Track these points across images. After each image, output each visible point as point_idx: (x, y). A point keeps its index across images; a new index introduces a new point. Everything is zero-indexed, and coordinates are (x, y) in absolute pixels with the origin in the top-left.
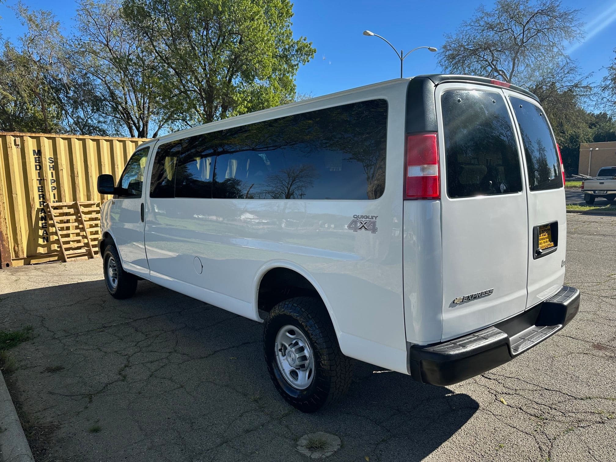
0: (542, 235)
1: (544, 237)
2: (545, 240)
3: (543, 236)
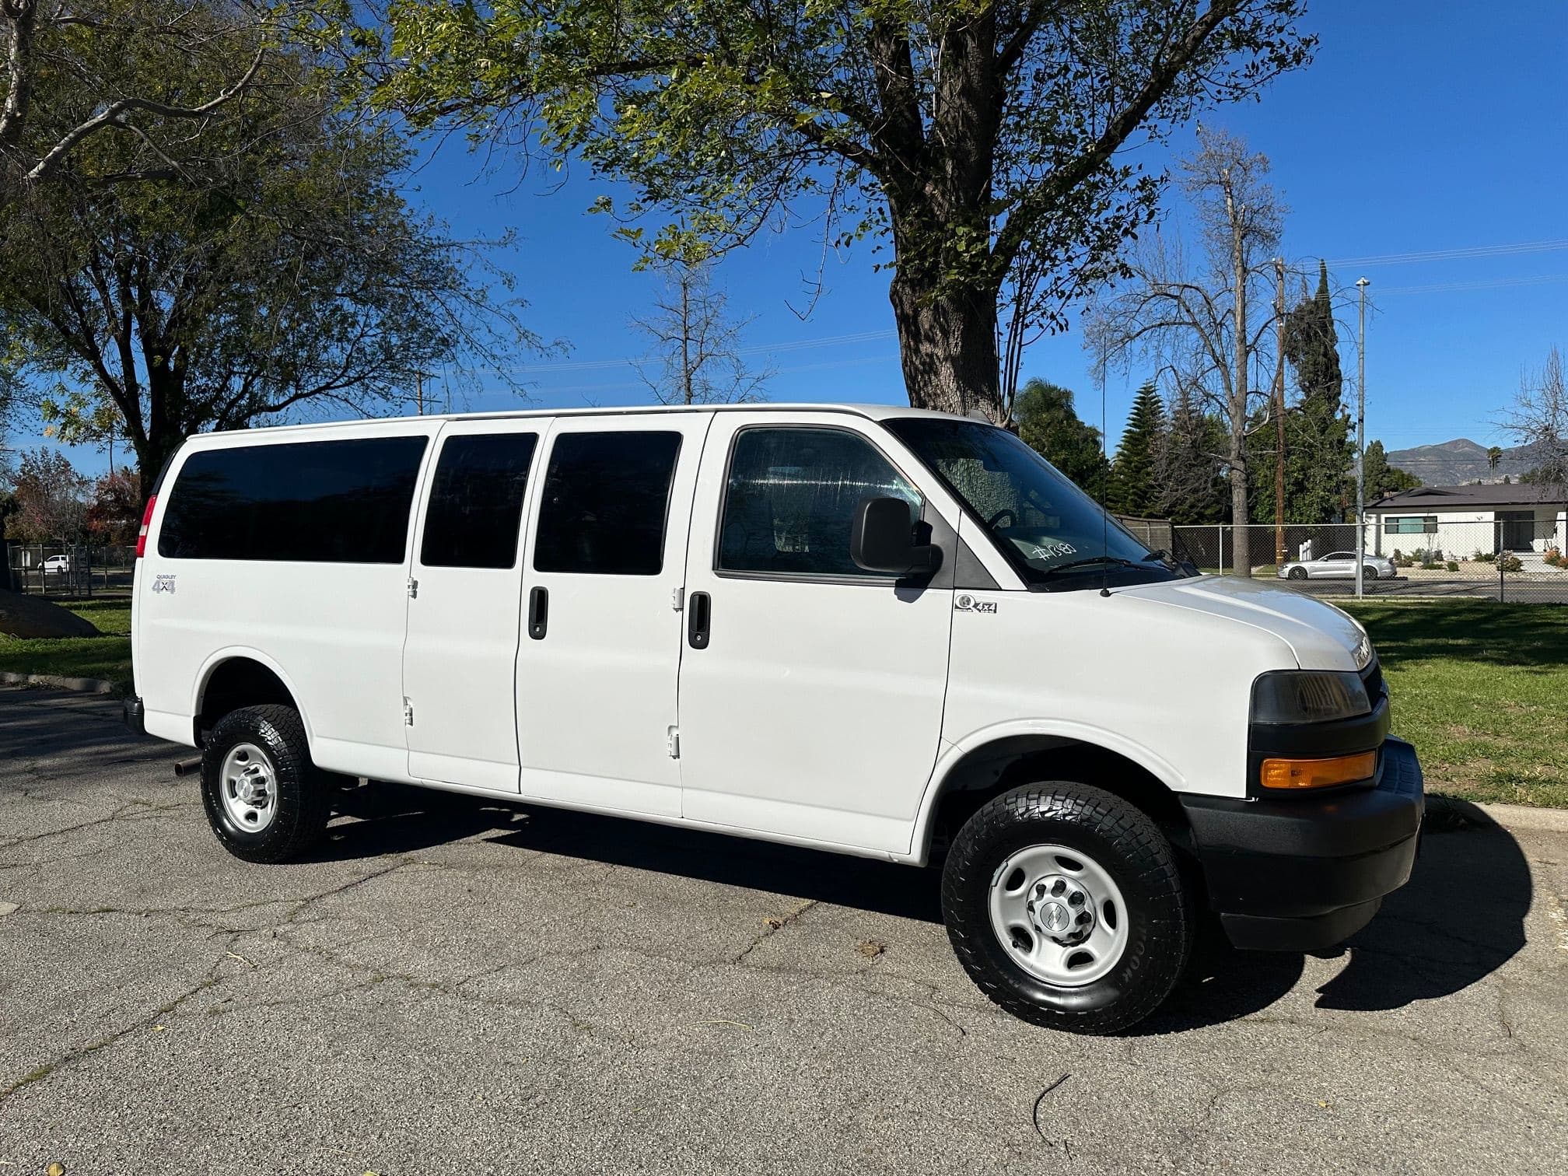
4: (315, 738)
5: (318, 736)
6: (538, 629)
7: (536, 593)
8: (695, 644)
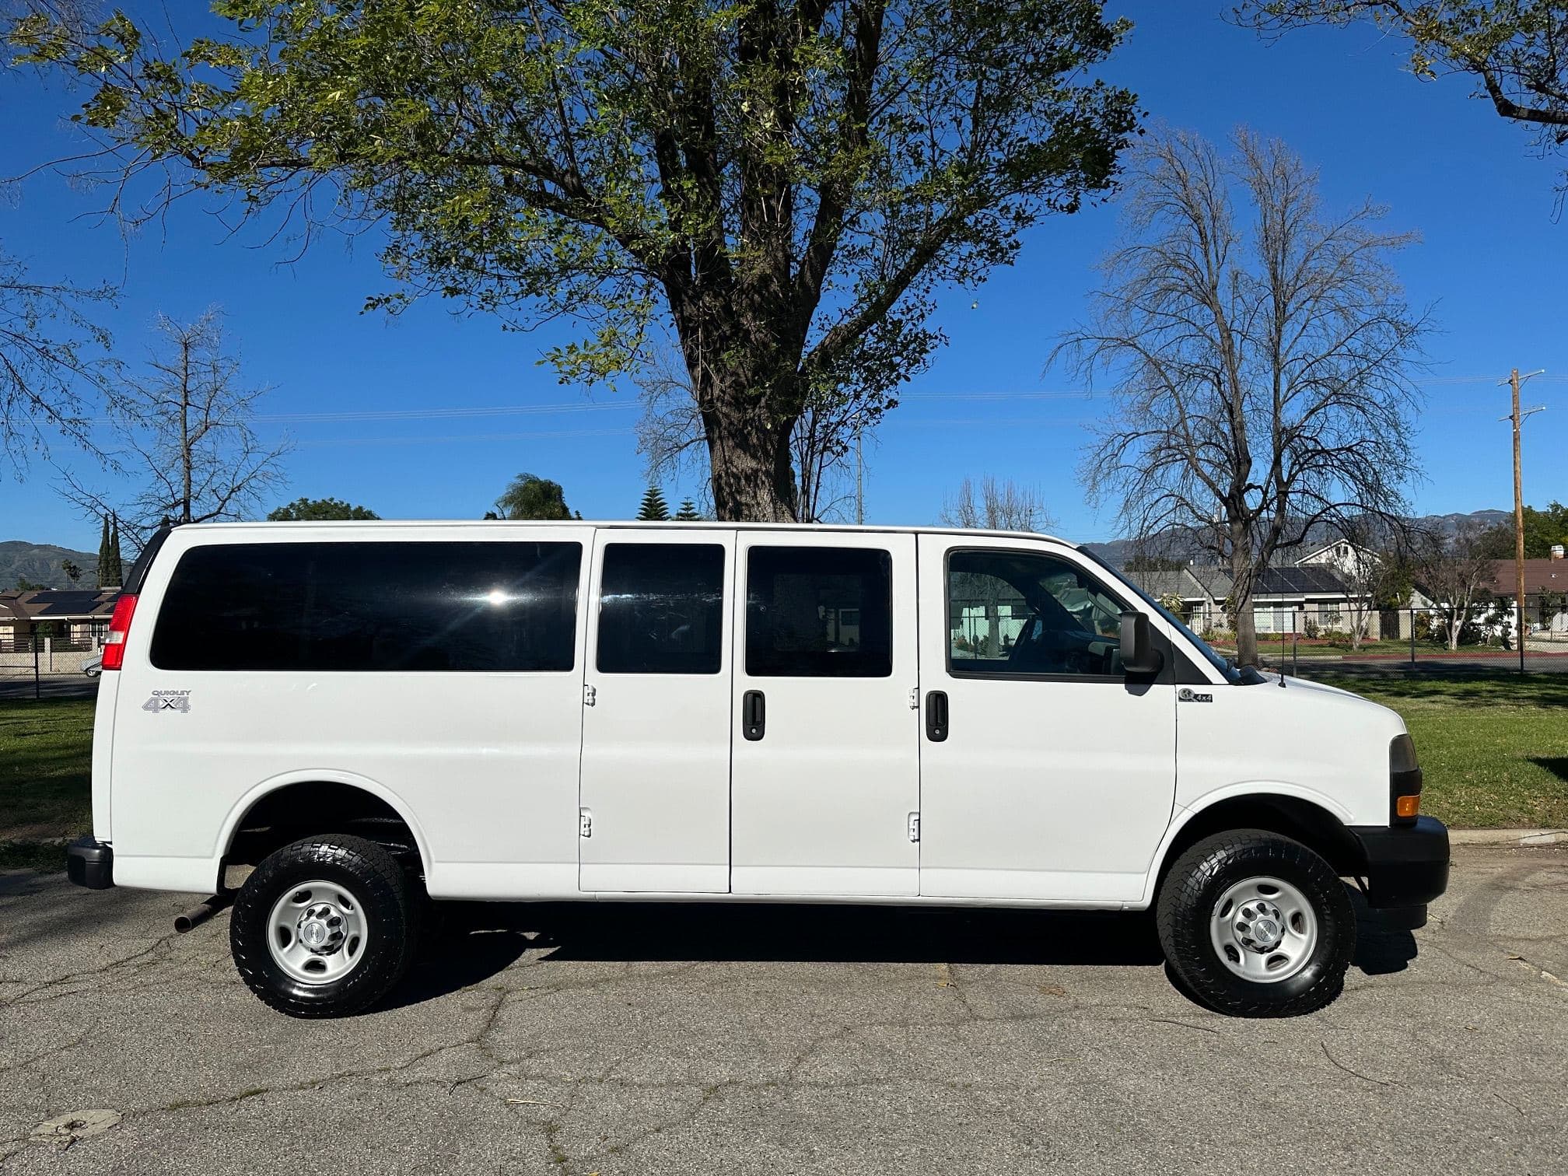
4: (435, 865)
5: (437, 862)
6: (754, 731)
7: (750, 697)
8: (933, 737)
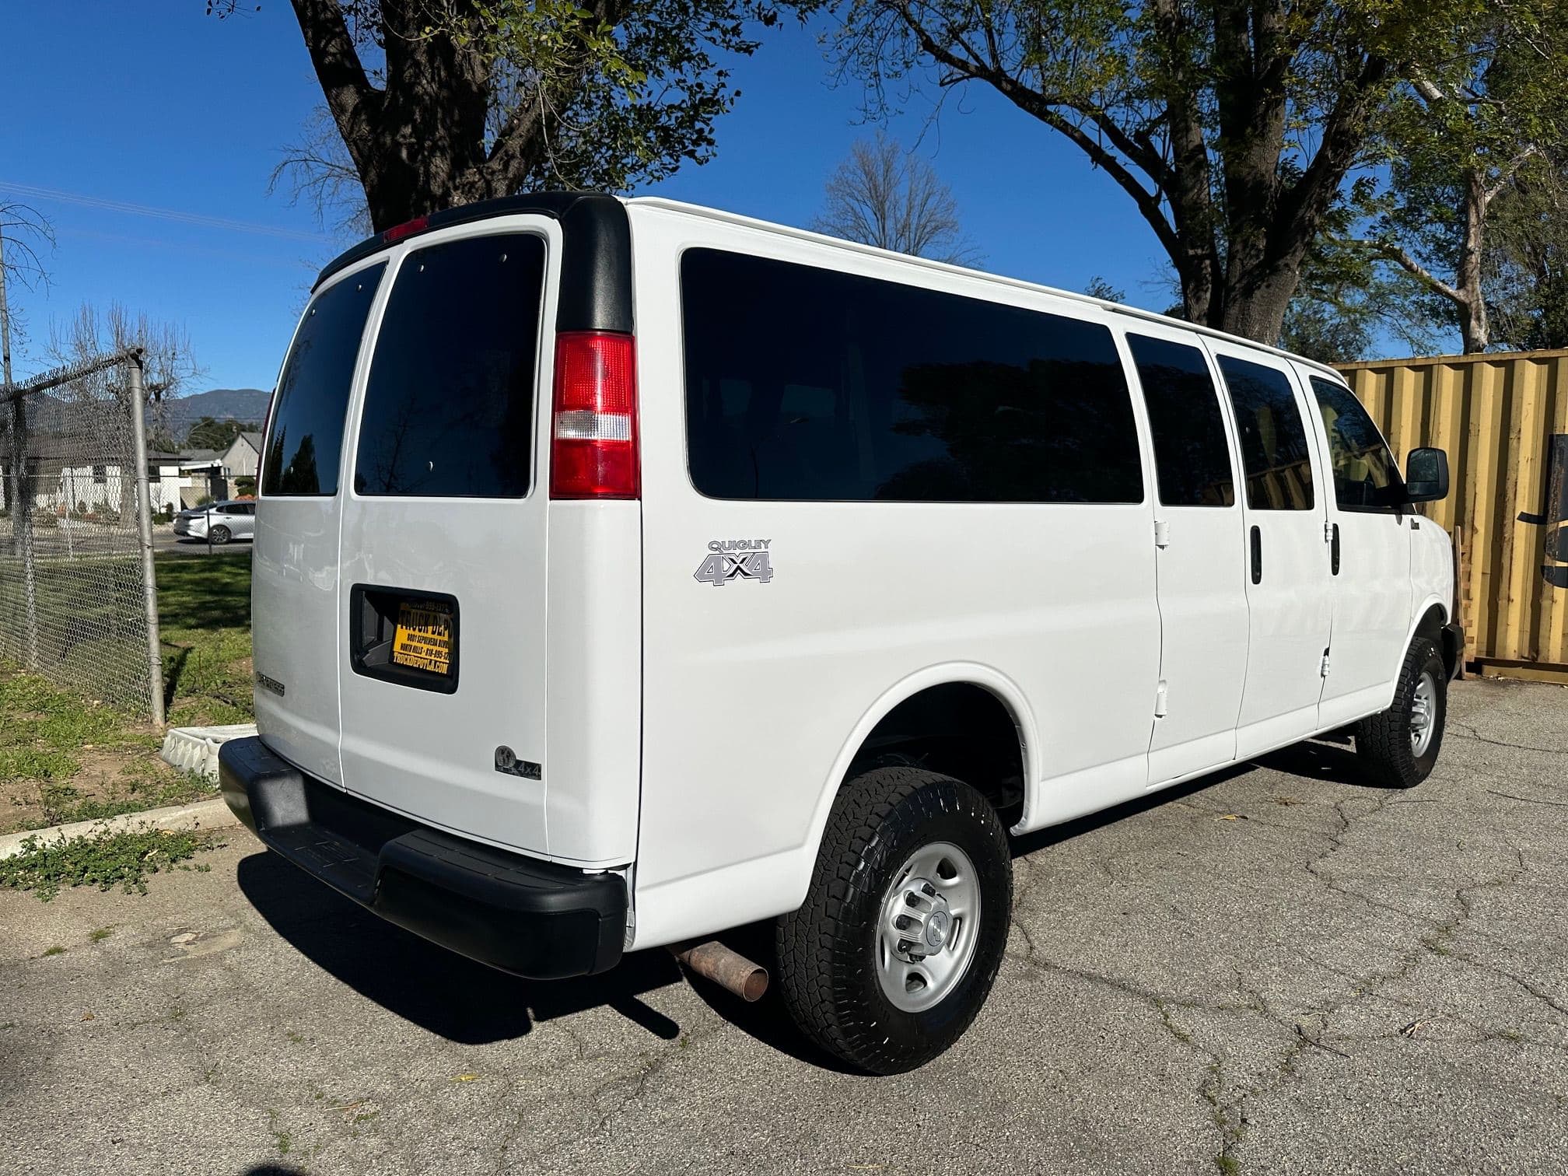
0: (430, 628)
1: (435, 636)
2: (435, 648)
3: (433, 633)
